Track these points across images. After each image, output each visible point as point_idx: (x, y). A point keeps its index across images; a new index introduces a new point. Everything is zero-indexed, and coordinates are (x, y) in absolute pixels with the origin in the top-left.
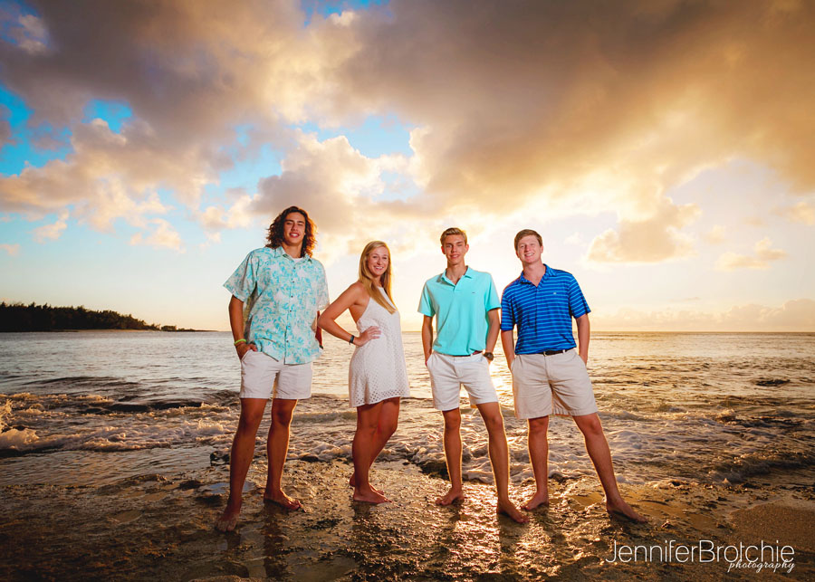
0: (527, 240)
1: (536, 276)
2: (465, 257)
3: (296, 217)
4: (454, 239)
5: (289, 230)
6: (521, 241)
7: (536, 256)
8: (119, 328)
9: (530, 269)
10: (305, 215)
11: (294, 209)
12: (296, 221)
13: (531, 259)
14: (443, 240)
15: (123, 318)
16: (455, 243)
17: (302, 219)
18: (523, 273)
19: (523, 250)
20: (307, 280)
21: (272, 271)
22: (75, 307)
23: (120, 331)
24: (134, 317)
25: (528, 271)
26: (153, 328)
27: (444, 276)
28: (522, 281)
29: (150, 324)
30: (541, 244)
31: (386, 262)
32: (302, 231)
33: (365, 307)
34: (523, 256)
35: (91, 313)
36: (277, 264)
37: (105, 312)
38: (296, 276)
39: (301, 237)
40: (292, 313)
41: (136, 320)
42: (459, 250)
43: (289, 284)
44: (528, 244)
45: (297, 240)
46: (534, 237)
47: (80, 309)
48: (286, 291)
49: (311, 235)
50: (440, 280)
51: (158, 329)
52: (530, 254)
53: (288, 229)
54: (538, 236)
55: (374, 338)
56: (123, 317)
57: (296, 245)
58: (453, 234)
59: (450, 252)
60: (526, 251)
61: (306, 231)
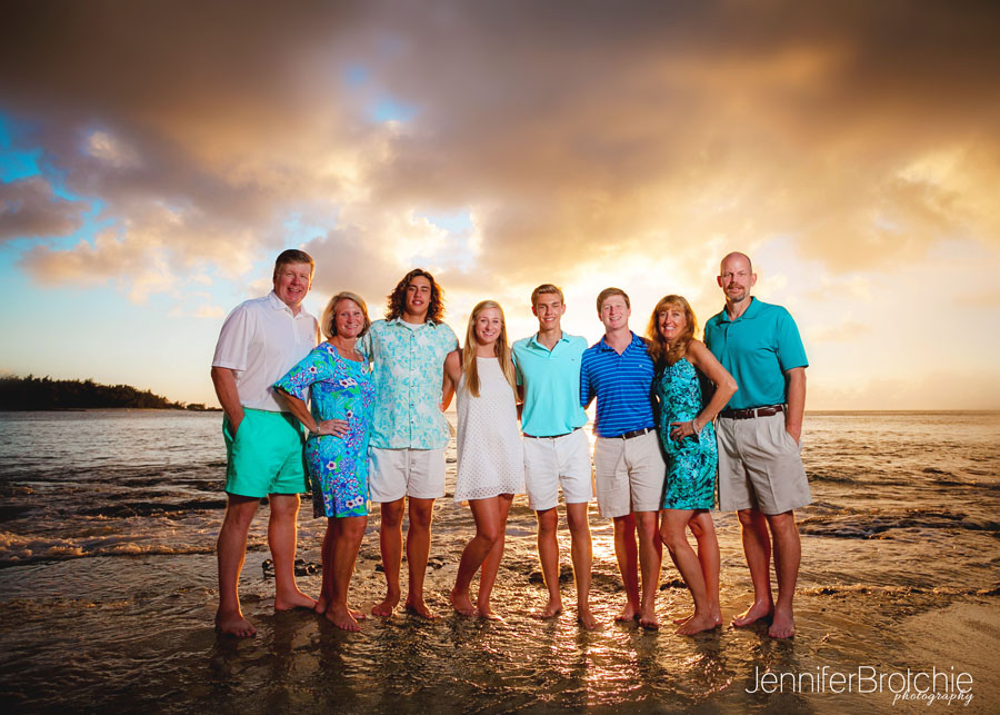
0: (613, 300)
1: (621, 344)
2: (561, 321)
3: (420, 282)
4: (549, 299)
5: (412, 298)
6: (605, 302)
7: (623, 321)
8: (135, 406)
9: (615, 336)
10: (430, 279)
11: (418, 273)
12: (419, 286)
13: (618, 324)
14: (535, 298)
15: (139, 395)
16: (550, 303)
17: (427, 283)
18: (605, 337)
19: (608, 313)
20: (430, 347)
21: (386, 343)
22: (82, 380)
23: (136, 410)
24: (154, 393)
25: (610, 336)
26: (177, 406)
27: (535, 340)
28: (603, 347)
29: (173, 402)
30: (628, 306)
31: (498, 326)
32: (426, 298)
34: (608, 320)
35: (102, 388)
36: (393, 334)
37: (119, 387)
38: (416, 344)
39: (426, 305)
40: (415, 389)
41: (157, 397)
42: (555, 311)
43: (408, 356)
44: (614, 305)
45: (421, 308)
46: (620, 298)
47: (89, 384)
48: (405, 365)
49: (439, 302)
50: (531, 344)
51: (183, 408)
52: (616, 317)
53: (411, 295)
54: (625, 296)
56: (140, 393)
57: (421, 314)
58: (547, 292)
59: (543, 314)
60: (611, 314)
61: (432, 297)
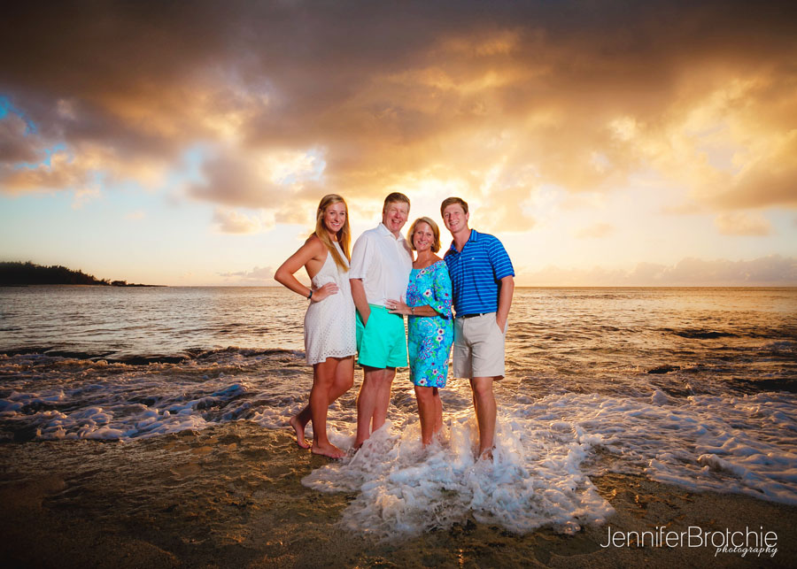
6: (445, 210)
7: (461, 224)
13: (456, 227)
18: (453, 242)
19: (448, 219)
24: (84, 272)
25: (457, 240)
26: (103, 283)
28: (453, 252)
29: (100, 279)
30: (466, 211)
31: (343, 218)
33: (322, 262)
41: (86, 275)
44: (452, 213)
46: (460, 205)
51: (108, 284)
52: (454, 222)
54: (464, 203)
55: (333, 294)
56: (72, 273)
